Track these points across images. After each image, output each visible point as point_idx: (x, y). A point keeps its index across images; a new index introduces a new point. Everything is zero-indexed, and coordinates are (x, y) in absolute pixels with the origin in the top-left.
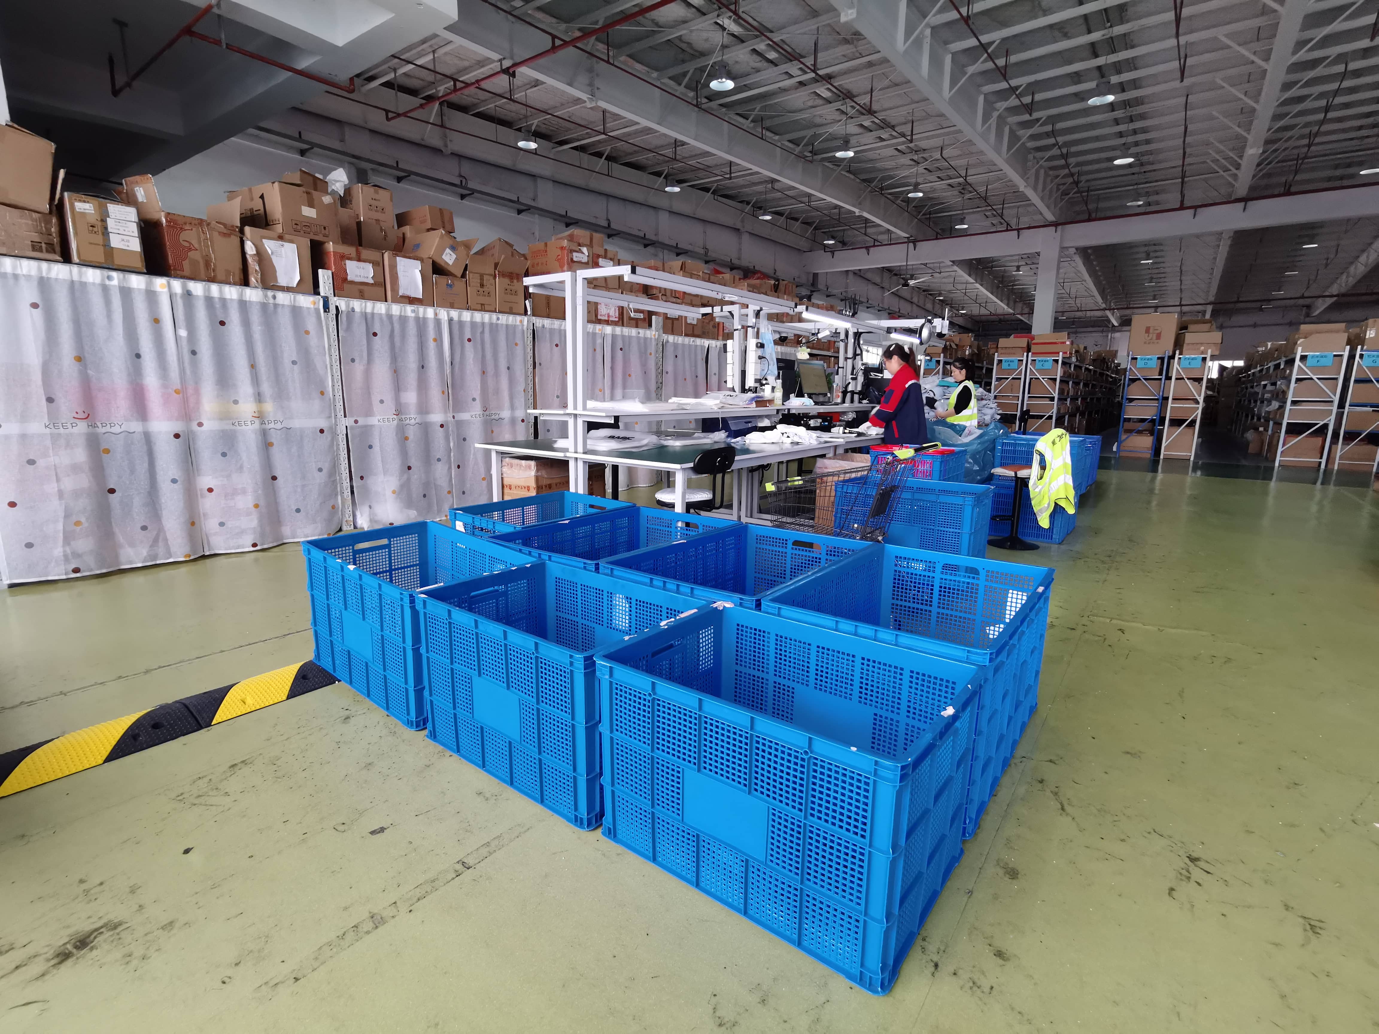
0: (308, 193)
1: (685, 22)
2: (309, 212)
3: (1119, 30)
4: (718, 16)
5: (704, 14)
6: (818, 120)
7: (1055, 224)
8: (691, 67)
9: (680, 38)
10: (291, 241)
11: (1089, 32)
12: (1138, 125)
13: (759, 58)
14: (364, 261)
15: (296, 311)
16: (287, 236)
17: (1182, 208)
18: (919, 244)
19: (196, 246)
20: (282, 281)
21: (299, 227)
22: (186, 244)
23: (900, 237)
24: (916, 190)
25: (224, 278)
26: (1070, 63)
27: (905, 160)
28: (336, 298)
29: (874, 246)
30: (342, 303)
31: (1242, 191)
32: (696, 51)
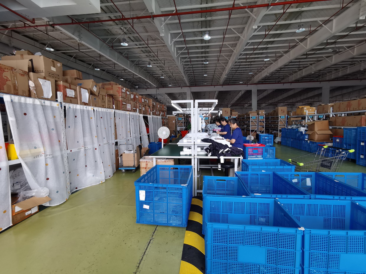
0: (53, 62)
1: (111, 25)
2: (53, 69)
3: (207, 50)
4: (122, 26)
5: (117, 25)
6: (140, 57)
7: (189, 87)
8: (110, 37)
9: (108, 29)
10: (49, 80)
11: (202, 49)
12: (206, 68)
13: (130, 39)
14: (72, 89)
15: (52, 108)
16: (47, 78)
17: (212, 86)
18: (159, 89)
19: (10, 79)
20: (45, 96)
21: (50, 75)
22: (6, 78)
23: (155, 87)
24: (162, 76)
25: (22, 94)
26: (197, 54)
27: (158, 69)
28: (64, 103)
29: (148, 88)
30: (67, 105)
31: (221, 84)
32: (112, 33)
